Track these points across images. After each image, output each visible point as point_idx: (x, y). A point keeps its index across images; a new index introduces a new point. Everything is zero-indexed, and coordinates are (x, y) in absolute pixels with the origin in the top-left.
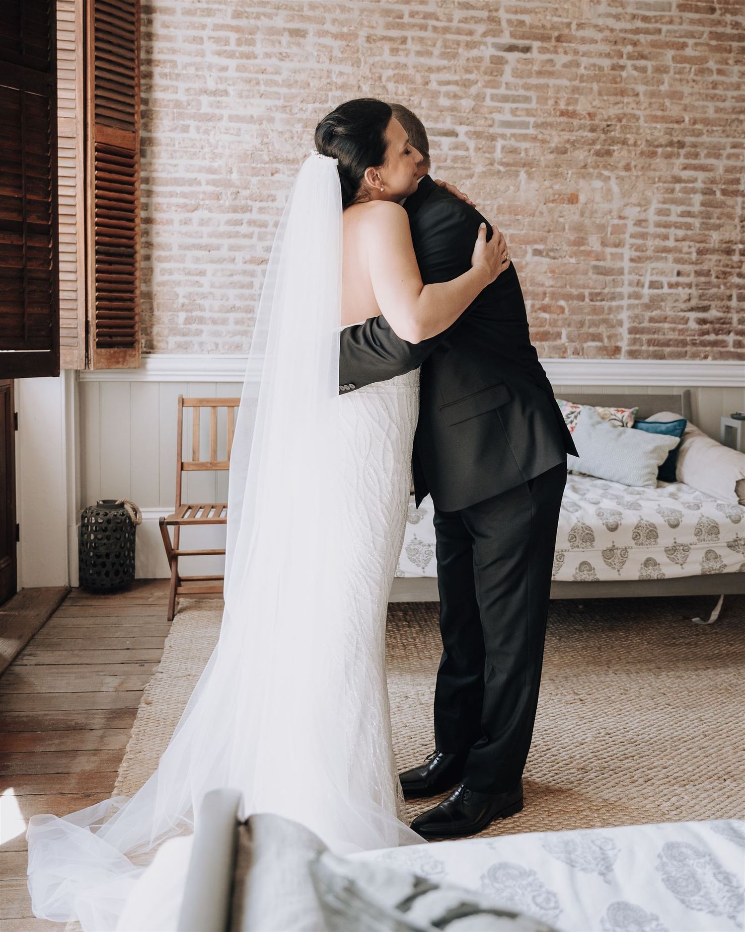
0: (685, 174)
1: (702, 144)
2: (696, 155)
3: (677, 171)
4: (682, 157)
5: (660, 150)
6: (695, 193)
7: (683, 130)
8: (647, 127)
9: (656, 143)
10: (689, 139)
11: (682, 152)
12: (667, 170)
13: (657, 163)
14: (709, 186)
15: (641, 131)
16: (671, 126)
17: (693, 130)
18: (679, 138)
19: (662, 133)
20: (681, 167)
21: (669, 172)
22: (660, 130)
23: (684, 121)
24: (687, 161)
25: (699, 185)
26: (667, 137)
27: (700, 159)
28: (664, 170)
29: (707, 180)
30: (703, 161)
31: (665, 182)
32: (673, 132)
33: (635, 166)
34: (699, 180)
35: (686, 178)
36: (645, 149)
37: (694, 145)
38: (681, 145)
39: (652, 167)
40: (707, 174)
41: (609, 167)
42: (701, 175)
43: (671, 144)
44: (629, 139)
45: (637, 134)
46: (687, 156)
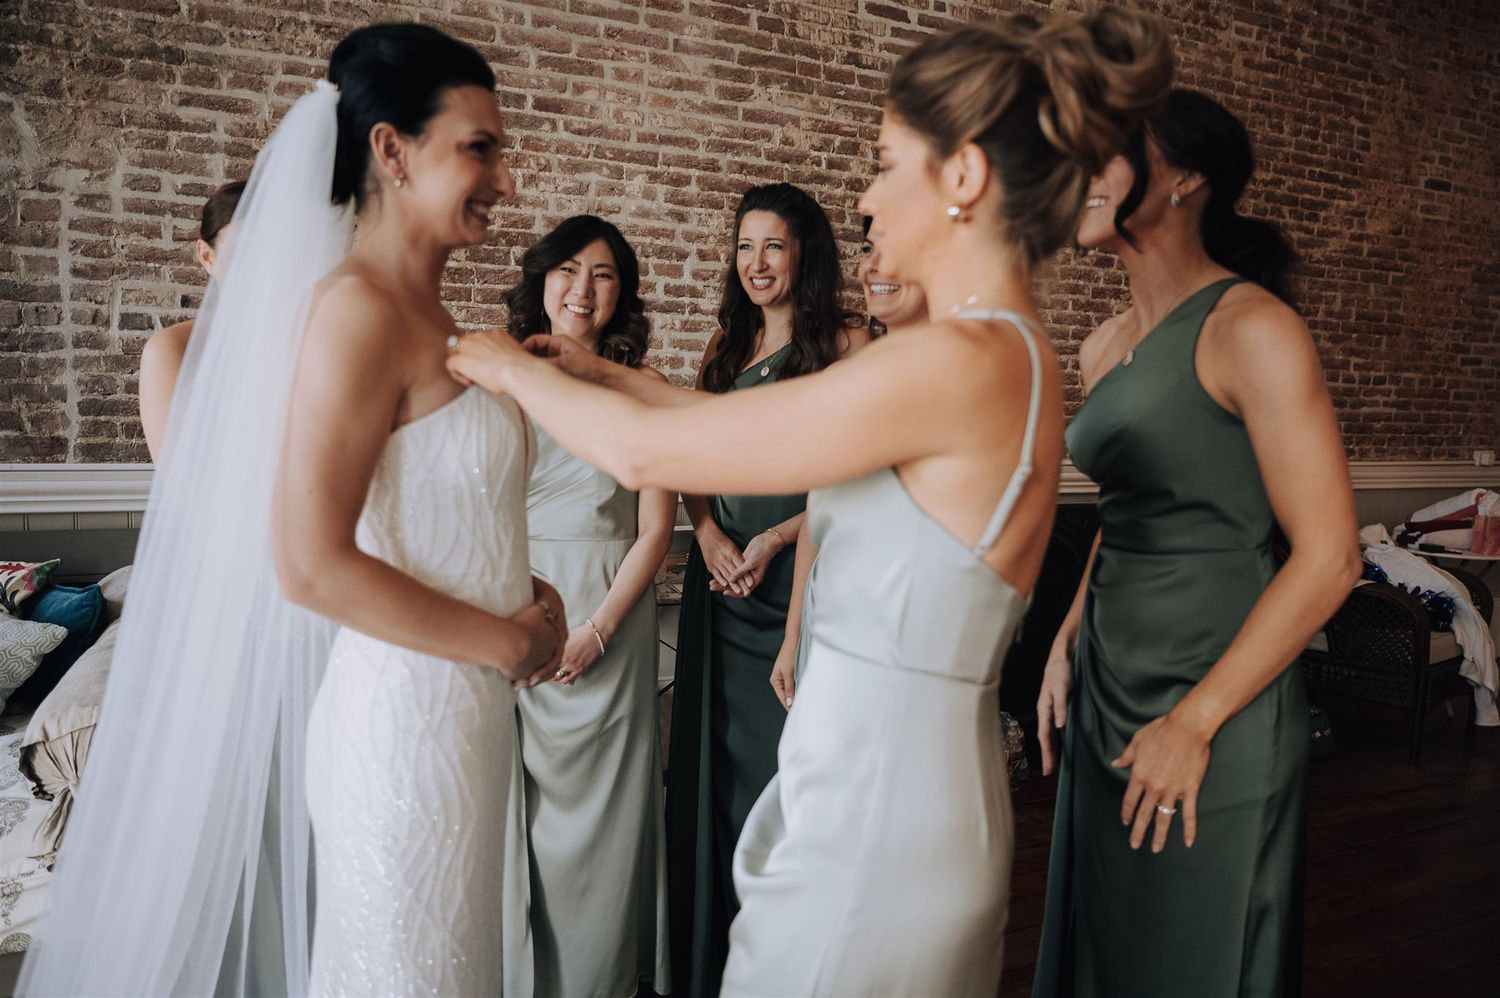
0: (188, 114)
1: (222, 59)
2: (211, 80)
3: (167, 106)
4: (179, 79)
5: (127, 62)
6: (212, 152)
7: (176, 28)
8: (93, 13)
9: (115, 47)
10: (190, 47)
11: (179, 71)
12: (146, 103)
13: (122, 87)
14: (241, 140)
15: (80, 19)
16: (149, 16)
17: (199, 30)
18: (169, 43)
19: (129, 30)
20: (177, 99)
21: (150, 107)
22: (126, 23)
23: (178, 10)
24: (189, 89)
25: (220, 137)
26: (142, 37)
27: (220, 88)
28: (140, 100)
29: (236, 128)
30: (225, 92)
31: (142, 126)
32: (154, 30)
33: (71, 89)
34: (221, 128)
35: (192, 122)
36: (92, 56)
37: (204, 60)
38: (176, 57)
39: (111, 94)
40: (237, 118)
41: (7, 84)
42: (223, 119)
43: (151, 52)
44: (52, 32)
45: (70, 24)
46: (189, 79)
